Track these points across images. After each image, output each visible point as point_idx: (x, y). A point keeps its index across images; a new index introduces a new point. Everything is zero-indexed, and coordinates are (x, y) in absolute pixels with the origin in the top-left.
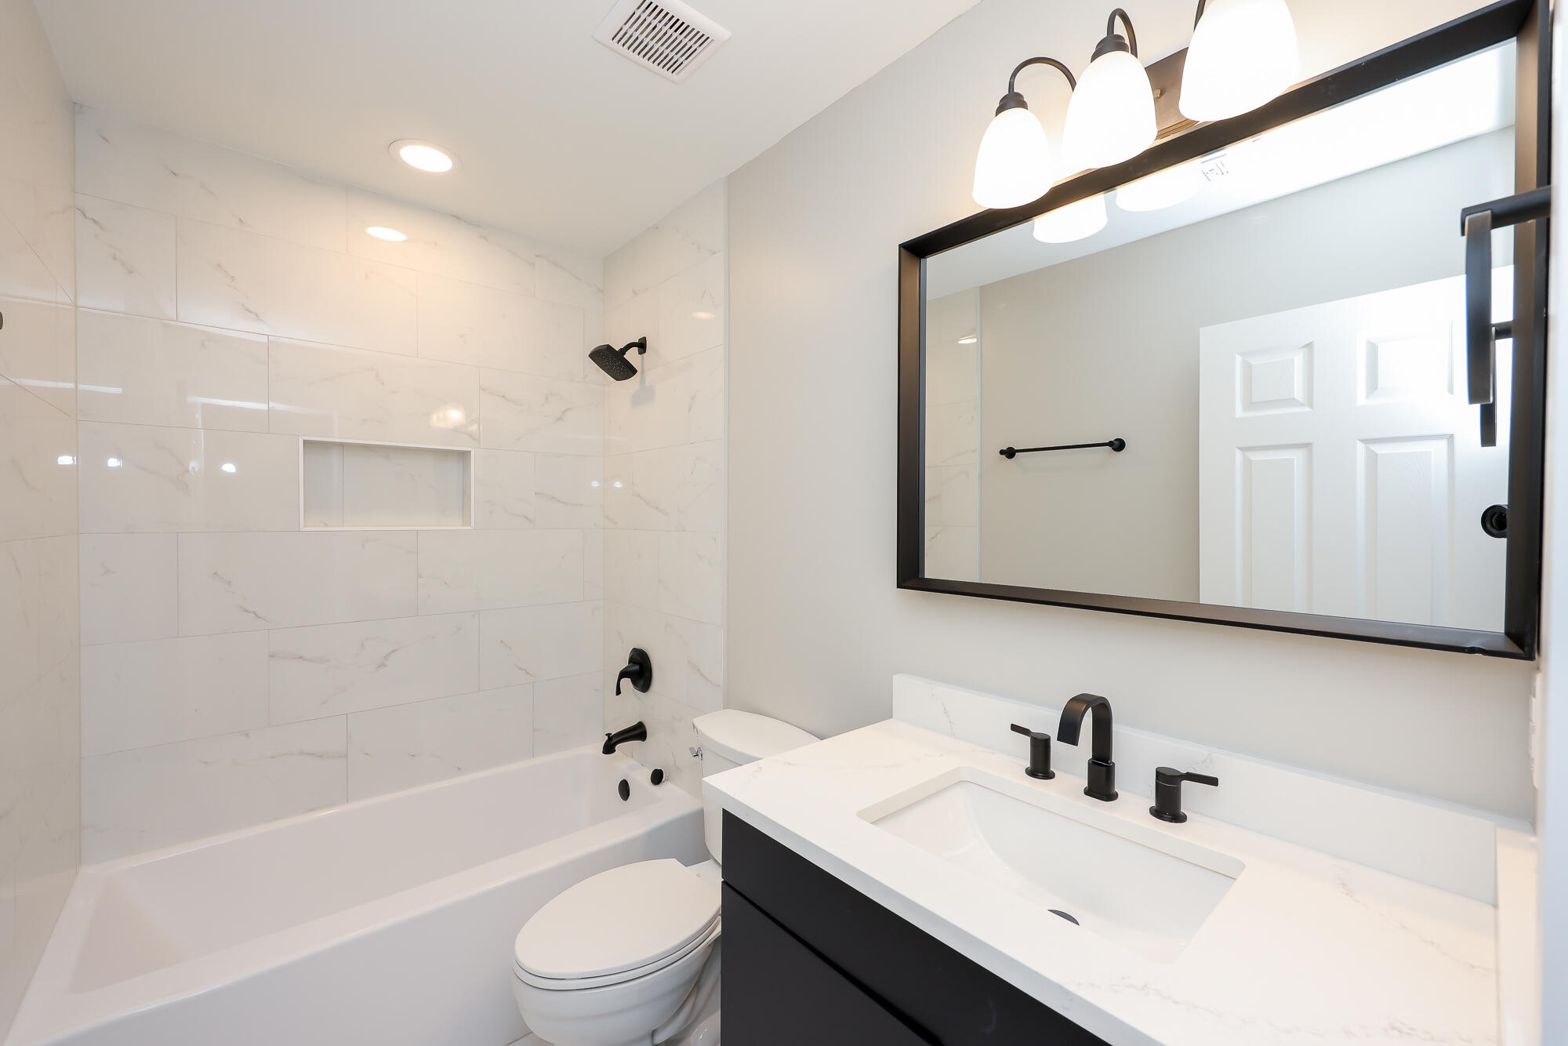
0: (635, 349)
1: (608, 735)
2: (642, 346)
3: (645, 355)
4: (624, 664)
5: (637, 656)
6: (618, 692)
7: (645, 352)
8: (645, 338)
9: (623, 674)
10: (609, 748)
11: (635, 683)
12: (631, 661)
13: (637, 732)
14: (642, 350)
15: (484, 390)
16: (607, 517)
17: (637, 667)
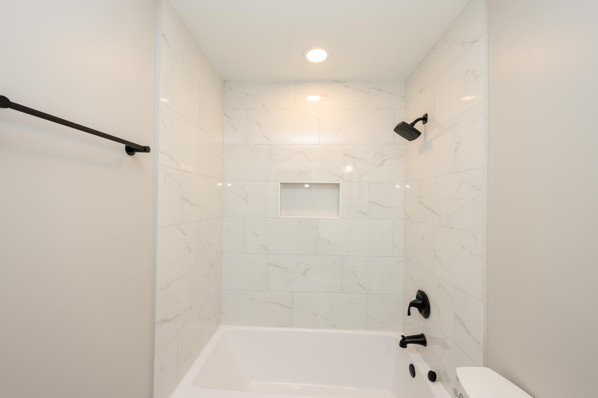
0: (421, 122)
1: (402, 336)
2: (425, 119)
3: (427, 124)
4: (413, 298)
5: (420, 295)
6: (409, 314)
7: (427, 122)
8: (427, 114)
9: (412, 304)
10: (404, 343)
11: (420, 311)
12: (417, 297)
13: (420, 340)
14: (425, 121)
15: (345, 155)
16: (406, 214)
17: (421, 302)
